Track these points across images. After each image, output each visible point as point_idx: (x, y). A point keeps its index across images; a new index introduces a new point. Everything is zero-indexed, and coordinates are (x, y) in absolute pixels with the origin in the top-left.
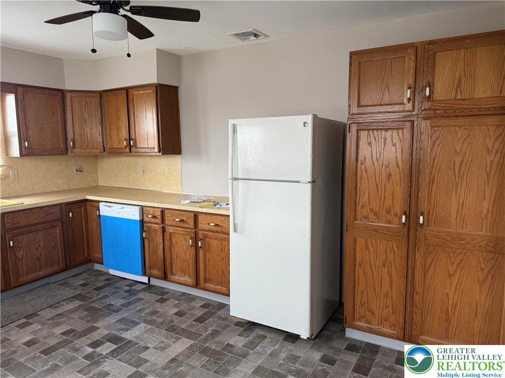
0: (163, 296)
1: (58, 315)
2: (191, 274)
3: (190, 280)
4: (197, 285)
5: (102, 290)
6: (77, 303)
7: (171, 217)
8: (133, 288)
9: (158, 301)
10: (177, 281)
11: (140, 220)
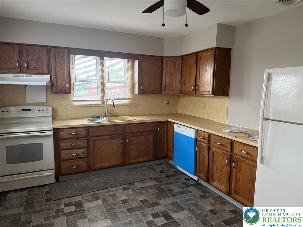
0: (205, 194)
1: (142, 188)
2: (225, 184)
3: (224, 189)
4: (229, 194)
5: (170, 178)
6: (154, 183)
7: (214, 140)
8: (188, 182)
9: (200, 196)
10: (215, 186)
11: (195, 139)
